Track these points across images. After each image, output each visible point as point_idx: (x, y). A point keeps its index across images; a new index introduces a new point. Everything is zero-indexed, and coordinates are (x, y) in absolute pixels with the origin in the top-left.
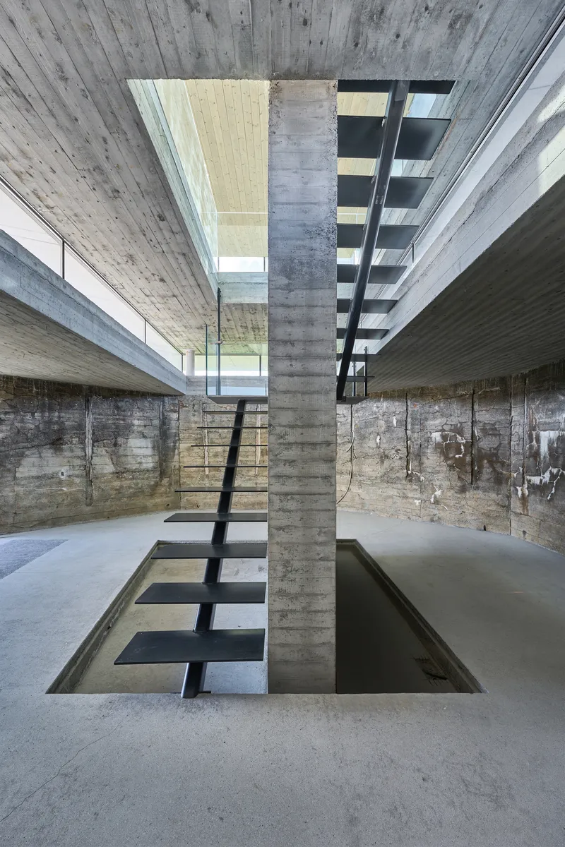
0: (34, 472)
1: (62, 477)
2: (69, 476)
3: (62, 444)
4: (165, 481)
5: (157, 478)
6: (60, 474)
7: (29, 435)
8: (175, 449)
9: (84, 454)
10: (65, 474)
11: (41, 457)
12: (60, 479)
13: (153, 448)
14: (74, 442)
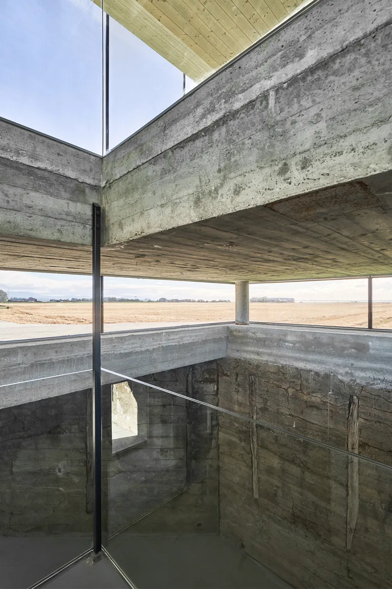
0: (30, 467)
1: (59, 474)
2: (67, 474)
3: (59, 433)
4: (195, 487)
5: (182, 481)
6: (57, 471)
7: (26, 422)
8: (211, 439)
9: (84, 445)
10: (62, 470)
11: (37, 449)
12: (58, 476)
13: (176, 437)
14: (73, 430)
